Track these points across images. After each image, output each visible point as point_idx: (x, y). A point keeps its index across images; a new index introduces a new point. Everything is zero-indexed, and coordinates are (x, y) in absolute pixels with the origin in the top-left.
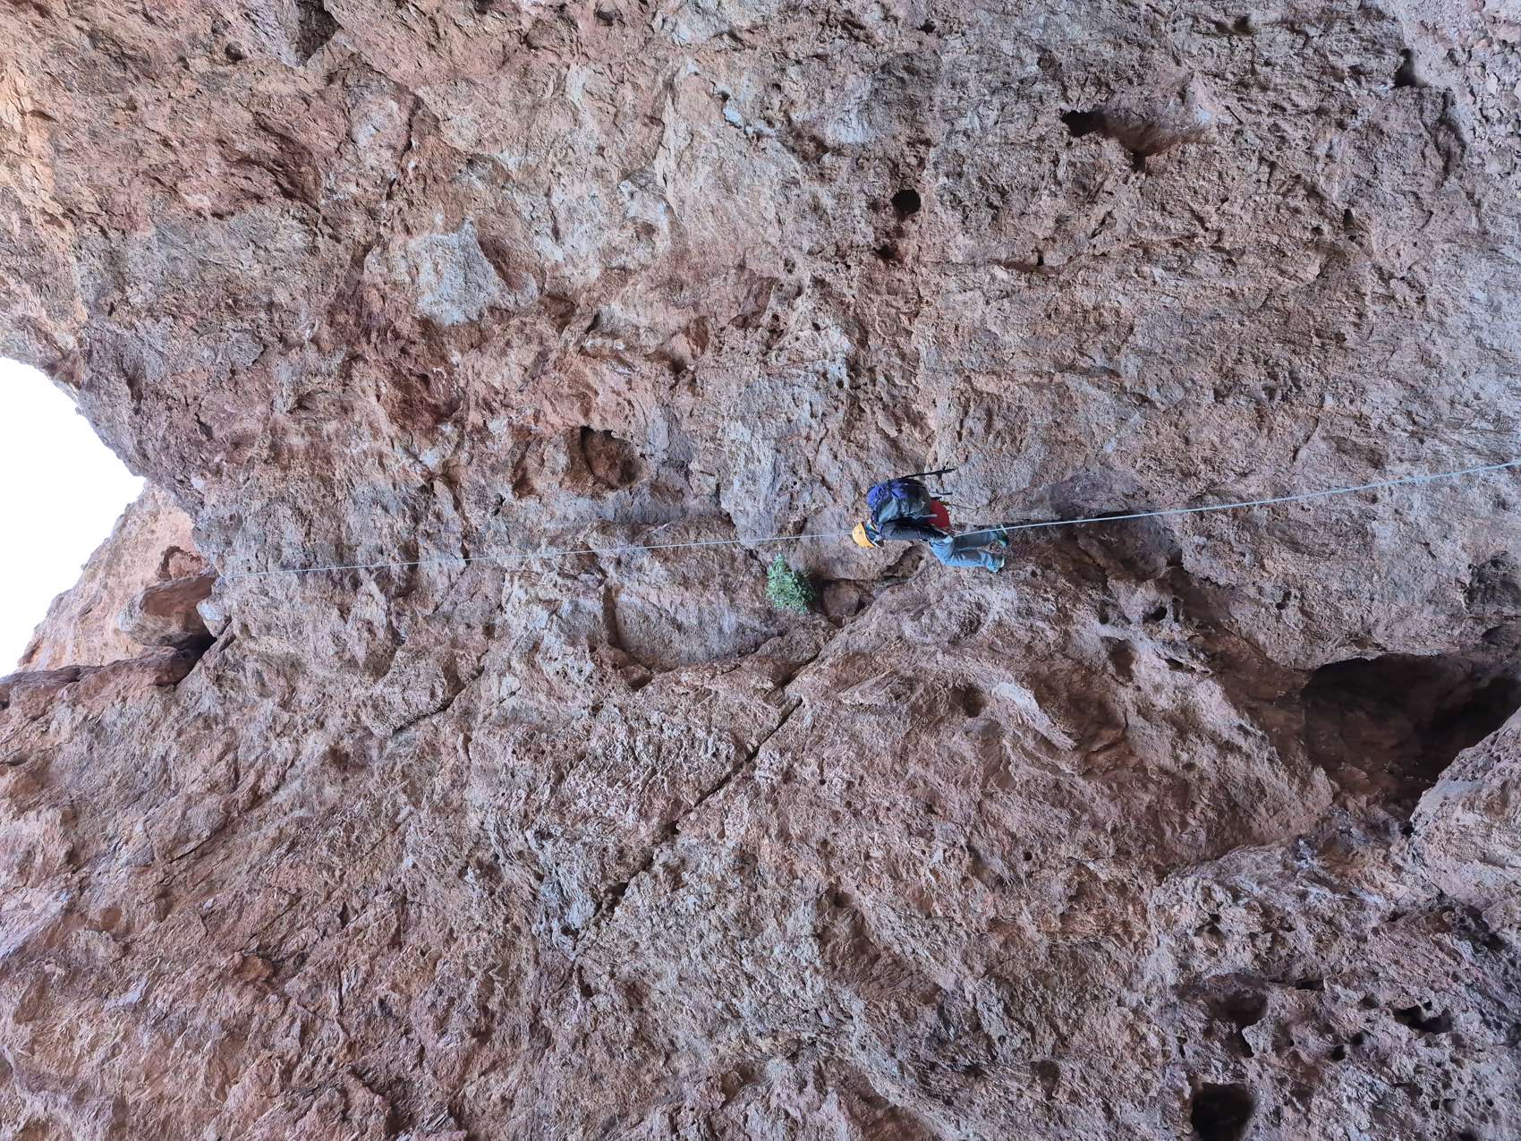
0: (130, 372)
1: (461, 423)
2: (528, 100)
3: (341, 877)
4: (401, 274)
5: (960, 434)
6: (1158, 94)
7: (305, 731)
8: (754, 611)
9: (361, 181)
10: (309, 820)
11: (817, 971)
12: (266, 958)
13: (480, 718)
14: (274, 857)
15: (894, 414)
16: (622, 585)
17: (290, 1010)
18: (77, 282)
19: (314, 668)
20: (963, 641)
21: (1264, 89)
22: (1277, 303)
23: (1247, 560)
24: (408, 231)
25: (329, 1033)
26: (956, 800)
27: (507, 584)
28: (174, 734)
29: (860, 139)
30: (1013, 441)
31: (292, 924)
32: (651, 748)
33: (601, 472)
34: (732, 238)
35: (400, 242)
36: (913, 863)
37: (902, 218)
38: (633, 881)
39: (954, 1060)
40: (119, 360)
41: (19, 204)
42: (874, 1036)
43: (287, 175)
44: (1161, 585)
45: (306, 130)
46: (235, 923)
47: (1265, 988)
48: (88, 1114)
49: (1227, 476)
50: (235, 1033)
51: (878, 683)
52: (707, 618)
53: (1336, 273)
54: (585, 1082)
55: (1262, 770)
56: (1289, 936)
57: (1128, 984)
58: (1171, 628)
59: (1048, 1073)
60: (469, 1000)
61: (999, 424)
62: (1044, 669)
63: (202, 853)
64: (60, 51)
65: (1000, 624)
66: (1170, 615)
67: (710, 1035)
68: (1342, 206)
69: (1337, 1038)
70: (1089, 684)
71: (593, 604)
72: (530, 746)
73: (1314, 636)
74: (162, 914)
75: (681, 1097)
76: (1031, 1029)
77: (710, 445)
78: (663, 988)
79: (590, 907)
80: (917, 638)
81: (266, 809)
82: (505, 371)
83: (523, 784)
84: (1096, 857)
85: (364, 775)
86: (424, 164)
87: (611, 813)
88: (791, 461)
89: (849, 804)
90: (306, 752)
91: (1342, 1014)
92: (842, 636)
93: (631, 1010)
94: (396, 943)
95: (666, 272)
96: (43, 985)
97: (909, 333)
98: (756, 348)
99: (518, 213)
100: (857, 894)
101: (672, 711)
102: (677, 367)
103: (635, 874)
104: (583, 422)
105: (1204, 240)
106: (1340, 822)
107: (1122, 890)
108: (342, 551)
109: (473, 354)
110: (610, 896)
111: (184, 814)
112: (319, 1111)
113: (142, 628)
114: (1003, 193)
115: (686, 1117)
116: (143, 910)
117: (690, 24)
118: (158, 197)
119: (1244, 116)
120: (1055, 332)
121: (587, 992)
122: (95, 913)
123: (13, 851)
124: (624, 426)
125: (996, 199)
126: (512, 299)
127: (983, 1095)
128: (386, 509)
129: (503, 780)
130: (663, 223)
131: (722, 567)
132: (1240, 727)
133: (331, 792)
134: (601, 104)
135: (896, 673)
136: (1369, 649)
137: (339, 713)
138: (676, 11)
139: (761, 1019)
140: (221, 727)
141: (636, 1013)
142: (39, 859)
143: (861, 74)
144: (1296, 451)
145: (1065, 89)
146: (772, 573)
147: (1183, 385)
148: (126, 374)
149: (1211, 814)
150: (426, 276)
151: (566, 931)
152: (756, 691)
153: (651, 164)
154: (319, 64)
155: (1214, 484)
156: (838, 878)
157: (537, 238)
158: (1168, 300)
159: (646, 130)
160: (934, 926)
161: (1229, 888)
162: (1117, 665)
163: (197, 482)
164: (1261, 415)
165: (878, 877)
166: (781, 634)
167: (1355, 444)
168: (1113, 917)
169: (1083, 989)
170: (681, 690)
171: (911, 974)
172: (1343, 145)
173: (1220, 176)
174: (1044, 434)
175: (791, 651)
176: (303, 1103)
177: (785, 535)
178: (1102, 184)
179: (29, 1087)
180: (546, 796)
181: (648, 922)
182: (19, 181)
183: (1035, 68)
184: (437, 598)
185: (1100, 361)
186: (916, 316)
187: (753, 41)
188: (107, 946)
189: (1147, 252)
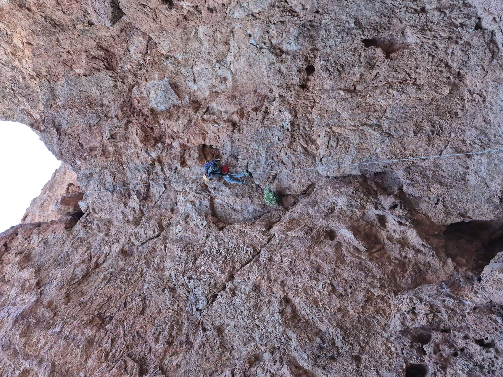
0: (57, 126)
1: (163, 143)
2: (185, 37)
3: (124, 291)
4: (144, 94)
5: (328, 146)
6: (394, 33)
7: (113, 243)
8: (259, 205)
9: (132, 64)
10: (114, 272)
11: (280, 324)
12: (100, 317)
13: (170, 239)
14: (103, 284)
15: (306, 139)
16: (216, 196)
17: (108, 334)
18: (40, 97)
19: (116, 223)
20: (329, 215)
21: (430, 31)
22: (435, 102)
23: (425, 188)
24: (146, 80)
25: (120, 342)
26: (327, 268)
27: (178, 195)
28: (71, 244)
29: (295, 49)
30: (346, 148)
31: (108, 306)
32: (225, 250)
34: (252, 82)
35: (144, 84)
36: (312, 289)
37: (309, 75)
38: (220, 293)
39: (326, 354)
40: (53, 122)
41: (22, 72)
42: (299, 346)
43: (108, 62)
44: (396, 196)
45: (114, 48)
46: (90, 306)
47: (431, 332)
48: (43, 368)
49: (418, 160)
50: (90, 342)
51: (300, 229)
52: (244, 207)
53: (455, 92)
54: (204, 360)
55: (430, 259)
56: (439, 315)
57: (384, 330)
58: (399, 211)
59: (357, 359)
60: (166, 332)
61: (341, 143)
62: (356, 225)
63: (80, 283)
64: (35, 23)
65: (341, 209)
66: (399, 206)
67: (245, 345)
68: (457, 70)
69: (455, 349)
70: (371, 230)
71: (206, 202)
72: (186, 249)
73: (447, 214)
74: (67, 303)
75: (235, 365)
76: (352, 344)
77: (245, 150)
78: (229, 329)
79: (205, 302)
80: (313, 214)
81: (100, 269)
82: (178, 126)
83: (184, 261)
84: (374, 287)
85: (132, 258)
86: (152, 58)
87: (212, 271)
88: (272, 155)
89: (291, 269)
90: (113, 250)
91: (457, 341)
92: (288, 213)
94: (142, 313)
95: (230, 93)
96: (29, 325)
97: (311, 113)
98: (260, 118)
99: (182, 74)
100: (294, 299)
101: (232, 238)
102: (234, 124)
103: (220, 291)
104: (203, 143)
105: (410, 81)
106: (456, 276)
107: (382, 298)
108: (125, 184)
109: (168, 120)
110: (212, 299)
111: (74, 270)
112: (117, 368)
113: (61, 210)
114: (342, 66)
115: (237, 372)
116: (61, 301)
117: (239, 12)
118: (66, 70)
119: (424, 40)
120: (360, 112)
121: (204, 330)
122: (45, 302)
123: (19, 282)
124: (217, 144)
125: (340, 68)
126: (180, 102)
127: (336, 366)
128: (139, 171)
129: (177, 260)
130: (230, 77)
131: (249, 190)
132: (423, 244)
133: (121, 263)
134: (209, 38)
135: (306, 225)
136: (466, 218)
137: (124, 237)
138: (234, 8)
139: (261, 340)
140: (86, 242)
141: (220, 337)
142: (28, 285)
143: (295, 27)
144: (441, 152)
145: (363, 31)
146: (265, 192)
147: (403, 130)
148: (56, 127)
149: (412, 273)
150: (152, 95)
151: (197, 310)
152: (260, 231)
153: (226, 58)
154: (118, 26)
155: (413, 162)
156: (287, 294)
157: (188, 82)
158: (398, 101)
159: (224, 47)
160: (319, 310)
161: (419, 298)
162: (381, 223)
163: (79, 162)
164: (430, 141)
165: (300, 293)
166: (268, 212)
167: (462, 149)
168: (379, 307)
169: (369, 332)
170: (235, 231)
171: (311, 326)
172: (457, 49)
173: (416, 60)
174: (356, 146)
175: (271, 218)
176: (112, 365)
177: (270, 180)
178: (376, 63)
179: (24, 359)
180: (191, 265)
181: (224, 307)
182: (22, 65)
183: (353, 25)
184: (156, 200)
185: (375, 122)
186: (313, 107)
187: (259, 17)
188: (49, 313)
189: (391, 85)
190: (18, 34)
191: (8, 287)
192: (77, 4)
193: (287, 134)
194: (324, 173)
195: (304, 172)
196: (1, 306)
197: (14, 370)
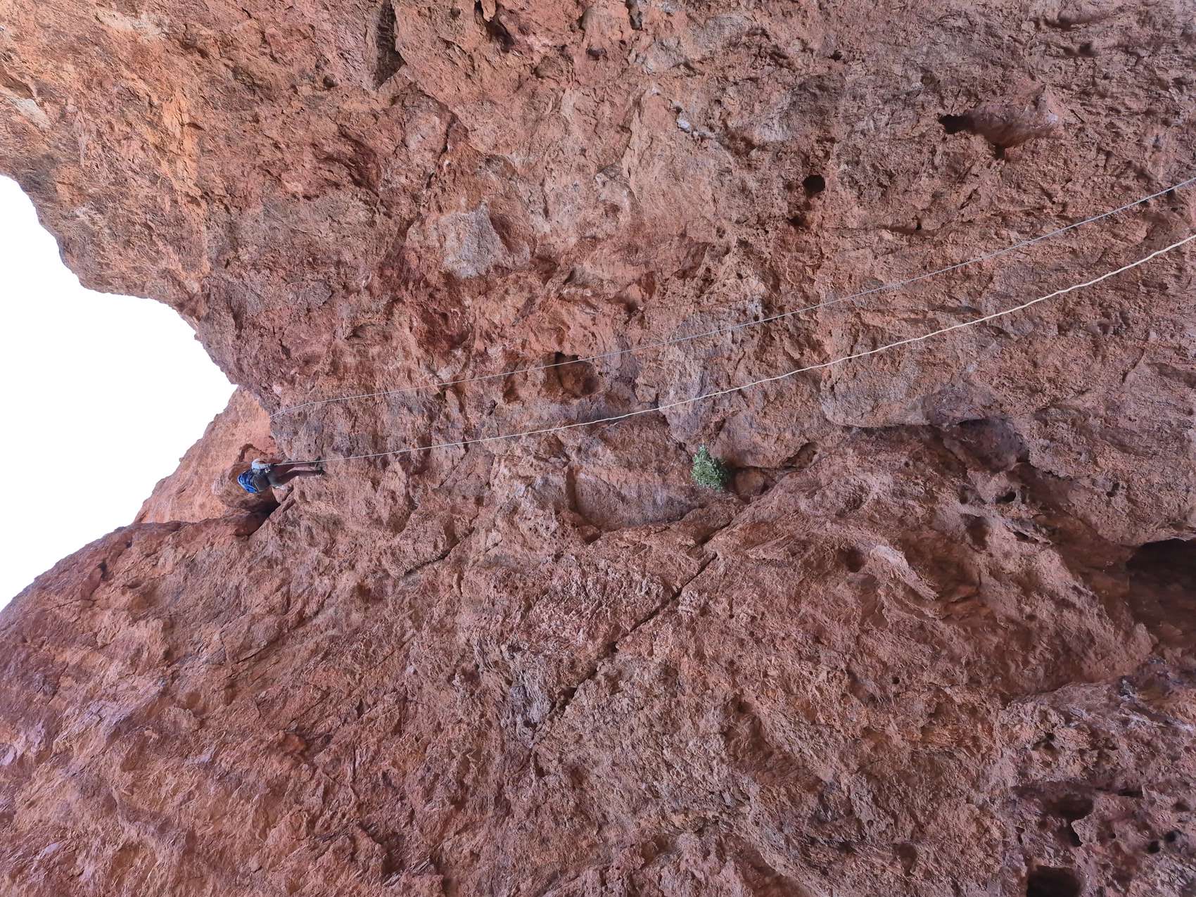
0: (236, 309)
1: (467, 349)
2: (533, 115)
3: (360, 680)
4: (433, 241)
5: (850, 357)
6: (1016, 102)
7: (341, 571)
8: (682, 489)
9: (410, 174)
10: (339, 637)
11: (722, 760)
12: (301, 736)
13: (471, 563)
14: (312, 662)
15: (798, 341)
16: (581, 467)
17: (317, 776)
18: (205, 244)
19: (352, 526)
20: (849, 515)
21: (1103, 96)
22: (1111, 259)
24: (440, 209)
25: (345, 795)
26: (839, 634)
27: (495, 465)
28: (246, 570)
29: (779, 139)
30: (893, 362)
31: (322, 712)
32: (598, 586)
33: (568, 385)
34: (677, 214)
35: (434, 218)
36: (802, 681)
37: (810, 196)
38: (581, 686)
39: (830, 836)
40: (229, 300)
41: (172, 189)
42: (766, 814)
43: (358, 169)
44: (1011, 475)
45: (373, 138)
46: (281, 709)
47: (1091, 794)
48: (168, 840)
49: (1068, 393)
50: (276, 790)
51: (778, 544)
52: (645, 493)
53: (1160, 237)
54: (535, 843)
55: (1093, 623)
56: (1112, 753)
57: (975, 786)
58: (1019, 508)
59: (906, 854)
60: (450, 776)
61: (882, 350)
62: (913, 537)
64: (212, 81)
65: (878, 502)
66: (1018, 498)
67: (635, 812)
68: (1166, 185)
69: (1153, 834)
70: (950, 551)
71: (559, 480)
72: (507, 583)
73: (1137, 519)
74: (229, 700)
75: (609, 860)
76: (894, 816)
77: (653, 365)
78: (599, 774)
79: (547, 706)
80: (810, 511)
81: (308, 628)
82: (503, 312)
83: (501, 611)
84: (953, 684)
85: (381, 605)
86: (455, 162)
87: (566, 634)
88: (715, 375)
89: (752, 634)
90: (340, 587)
91: (1158, 816)
92: (749, 510)
93: (574, 788)
94: (398, 730)
95: (626, 239)
96: (143, 745)
97: (812, 281)
98: (692, 293)
99: (519, 197)
100: (757, 703)
101: (615, 559)
102: (631, 308)
103: (583, 681)
104: (557, 349)
105: (1051, 210)
106: (1158, 668)
107: (973, 711)
108: (377, 440)
109: (481, 299)
110: (562, 698)
111: (249, 628)
112: (334, 852)
113: (229, 493)
114: (891, 176)
115: (613, 873)
116: (216, 696)
117: (656, 58)
118: (267, 183)
119: (1086, 117)
120: (929, 279)
121: (541, 773)
122: (182, 696)
123: (127, 648)
124: (588, 352)
125: (885, 181)
126: (511, 260)
127: (853, 868)
128: (410, 410)
129: (485, 608)
130: (626, 204)
131: (658, 455)
132: (1075, 588)
133: (356, 617)
134: (586, 118)
135: (793, 537)
136: (1185, 532)
137: (366, 558)
138: (646, 49)
139: (676, 798)
140: (279, 567)
141: (578, 791)
142: (145, 655)
143: (783, 91)
144: (1125, 375)
145: (942, 98)
146: (697, 460)
147: (1032, 320)
148: (232, 310)
149: (1048, 656)
150: (451, 242)
151: (527, 724)
152: (681, 546)
153: (620, 161)
154: (388, 90)
155: (1056, 399)
156: (742, 691)
157: (532, 216)
158: (1022, 256)
159: (618, 136)
160: (818, 731)
161: (1062, 713)
162: (974, 536)
163: (277, 389)
164: (1096, 347)
165: (773, 691)
166: (702, 507)
167: (1175, 369)
168: (964, 732)
169: (938, 788)
170: (622, 544)
171: (798, 768)
172: (1167, 138)
173: (1065, 162)
174: (918, 357)
175: (709, 520)
176: (323, 846)
177: (708, 431)
178: (970, 168)
179: (128, 819)
180: (518, 621)
181: (591, 718)
182: (175, 174)
183: (919, 84)
184: (443, 476)
185: (965, 302)
186: (818, 268)
187: (702, 69)
188: (189, 720)
189: (1005, 219)
190: (173, 106)
191: (101, 659)
192: (304, 43)
193: (753, 329)
194: (839, 419)
195: (791, 416)
196: (85, 700)
197: (104, 844)
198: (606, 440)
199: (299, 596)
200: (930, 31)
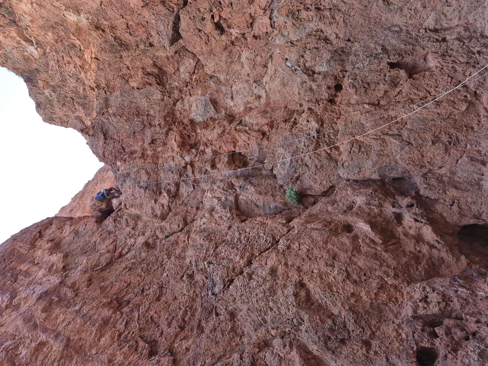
0: (104, 132)
1: (197, 149)
2: (230, 60)
3: (144, 279)
4: (187, 107)
5: (350, 152)
6: (417, 59)
7: (139, 236)
8: (281, 202)
9: (179, 82)
10: (135, 263)
11: (294, 306)
12: (118, 301)
13: (193, 231)
14: (124, 272)
15: (330, 146)
16: (241, 194)
17: (123, 317)
18: (95, 106)
19: (145, 218)
20: (348, 212)
21: (450, 56)
22: (452, 117)
23: (441, 192)
24: (190, 95)
25: (134, 325)
26: (343, 256)
27: (206, 194)
28: (99, 235)
29: (326, 70)
30: (367, 155)
31: (127, 292)
32: (246, 239)
33: (237, 164)
34: (284, 99)
35: (188, 98)
36: (327, 274)
37: (337, 91)
38: (237, 277)
39: (336, 336)
40: (102, 129)
41: (84, 84)
42: (311, 327)
43: (159, 79)
44: (413, 198)
45: (166, 67)
46: (110, 290)
47: (442, 319)
48: (59, 341)
49: (435, 168)
50: (106, 322)
51: (319, 222)
52: (266, 204)
53: (471, 109)
54: (213, 344)
55: (444, 254)
56: (451, 304)
57: (396, 317)
58: (416, 210)
59: (367, 344)
60: (179, 317)
61: (363, 150)
62: (373, 220)
63: (103, 270)
64: (106, 42)
65: (360, 207)
67: (256, 330)
68: (474, 90)
69: (467, 333)
70: (388, 226)
71: (231, 198)
72: (208, 238)
73: (462, 215)
74: (88, 286)
75: (244, 350)
76: (363, 328)
77: (272, 155)
78: (241, 314)
79: (222, 286)
80: (332, 211)
81: (123, 259)
82: (212, 135)
83: (205, 249)
84: (388, 276)
85: (154, 250)
86: (198, 77)
87: (232, 257)
88: (297, 159)
89: (308, 256)
90: (138, 242)
91: (469, 325)
92: (308, 211)
93: (231, 321)
94: (158, 299)
95: (263, 109)
96: (51, 303)
97: (336, 123)
98: (289, 127)
99: (222, 92)
100: (309, 283)
101: (253, 228)
102: (264, 134)
104: (233, 150)
105: (430, 98)
106: (469, 272)
107: (396, 287)
108: (158, 184)
109: (204, 130)
110: (228, 283)
111: (99, 258)
112: (129, 347)
113: (95, 205)
114: (368, 84)
115: (245, 355)
116: (83, 284)
117: (279, 39)
118: (123, 83)
119: (444, 64)
120: (382, 123)
121: (217, 315)
122: (69, 283)
123: (48, 264)
124: (246, 151)
125: (366, 86)
126: (217, 116)
127: (345, 350)
128: (172, 172)
129: (199, 248)
130: (264, 95)
131: (272, 190)
132: (437, 241)
133: (143, 255)
134: (250, 62)
135: (325, 220)
136: (480, 221)
137: (150, 231)
138: (276, 36)
139: (273, 323)
140: (113, 235)
141: (232, 322)
142: (55, 267)
143: (328, 53)
144: (457, 161)
145: (389, 56)
146: (288, 191)
147: (422, 139)
148: (103, 132)
149: (426, 266)
150: (194, 108)
152: (280, 223)
153: (262, 79)
154: (174, 48)
155: (430, 170)
156: (303, 278)
157: (226, 99)
158: (418, 115)
159: (262, 69)
160: (333, 294)
161: (431, 288)
162: (397, 221)
163: (119, 163)
164: (447, 150)
165: (315, 278)
166: (288, 209)
167: (477, 159)
168: (392, 295)
169: (381, 317)
171: (324, 309)
172: (474, 72)
173: (436, 80)
174: (377, 153)
175: (291, 214)
176: (123, 344)
177: (293, 180)
178: (399, 82)
179: (42, 331)
180: (212, 252)
181: (240, 290)
182: (86, 77)
183: (380, 51)
184: (184, 199)
185: (396, 132)
186: (339, 118)
187: (297, 44)
188: (71, 293)
189: (412, 101)
190: (89, 51)
191: (36, 268)
192: (143, 29)
193: (312, 141)
194: (345, 176)
195: (326, 175)
196: (28, 284)
197: (31, 341)
198: (251, 183)
199: (120, 246)
200: (385, 32)
